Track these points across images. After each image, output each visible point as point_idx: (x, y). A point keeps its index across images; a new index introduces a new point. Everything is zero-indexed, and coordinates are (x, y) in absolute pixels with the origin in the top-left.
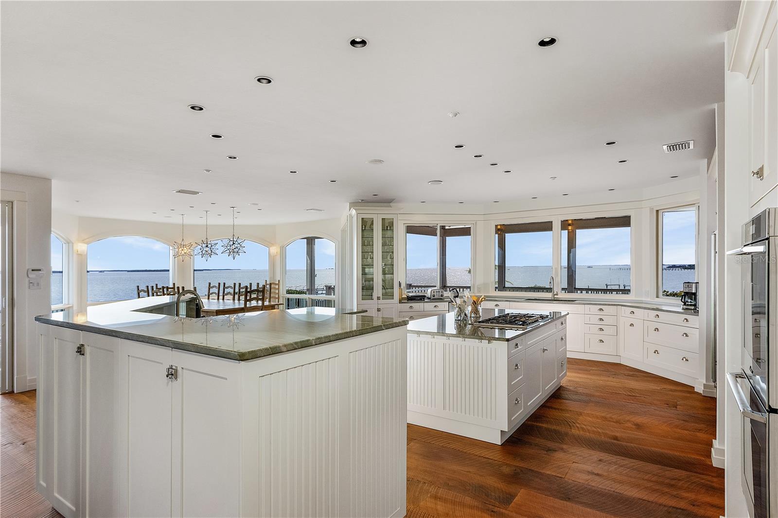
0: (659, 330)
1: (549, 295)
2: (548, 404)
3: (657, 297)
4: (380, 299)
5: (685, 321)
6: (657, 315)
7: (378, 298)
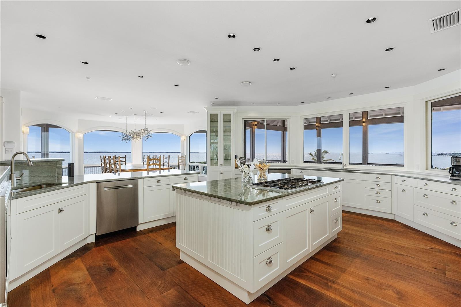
0: (428, 196)
1: (340, 167)
2: (316, 257)
3: (427, 169)
4: (222, 166)
5: (454, 190)
6: (426, 184)
7: (221, 165)
